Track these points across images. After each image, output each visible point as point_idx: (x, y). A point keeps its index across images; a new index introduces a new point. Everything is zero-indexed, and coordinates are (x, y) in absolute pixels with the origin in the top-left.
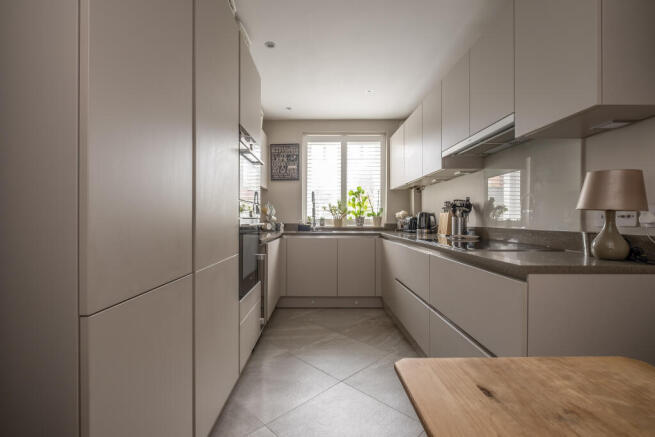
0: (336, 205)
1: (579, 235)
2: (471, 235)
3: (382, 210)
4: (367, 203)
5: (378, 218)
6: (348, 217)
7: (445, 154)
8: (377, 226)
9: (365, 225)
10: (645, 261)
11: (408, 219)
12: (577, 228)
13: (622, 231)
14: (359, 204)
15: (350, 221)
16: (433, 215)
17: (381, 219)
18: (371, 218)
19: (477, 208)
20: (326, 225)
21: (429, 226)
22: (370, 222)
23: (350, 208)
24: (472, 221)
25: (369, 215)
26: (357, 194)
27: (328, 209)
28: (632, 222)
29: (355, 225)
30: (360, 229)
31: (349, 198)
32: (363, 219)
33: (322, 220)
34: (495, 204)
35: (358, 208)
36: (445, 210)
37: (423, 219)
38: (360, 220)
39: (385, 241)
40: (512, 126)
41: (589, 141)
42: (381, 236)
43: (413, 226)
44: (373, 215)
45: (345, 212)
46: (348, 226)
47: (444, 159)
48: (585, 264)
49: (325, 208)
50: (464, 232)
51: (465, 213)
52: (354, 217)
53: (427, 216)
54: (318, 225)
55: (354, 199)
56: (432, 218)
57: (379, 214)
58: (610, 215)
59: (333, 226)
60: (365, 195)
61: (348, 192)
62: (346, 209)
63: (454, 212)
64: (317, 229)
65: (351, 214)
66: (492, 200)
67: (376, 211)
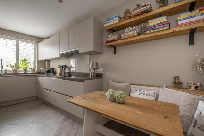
0: (14, 65)
1: (90, 73)
2: (67, 74)
3: (35, 67)
4: (29, 64)
5: (33, 70)
6: (20, 69)
7: (61, 53)
8: (33, 72)
9: (28, 72)
10: (99, 77)
11: (46, 70)
12: (89, 72)
13: (96, 72)
14: (26, 65)
15: (21, 71)
16: (55, 69)
17: (35, 70)
18: (31, 70)
19: (68, 68)
20: (8, 73)
21: (53, 72)
22: (30, 71)
23: (20, 66)
24: (67, 71)
25: (30, 69)
26: (24, 61)
27: (9, 66)
28: (97, 71)
29: (23, 72)
30: (26, 74)
31: (20, 62)
32: (27, 70)
33: (6, 70)
34: (72, 67)
35: (25, 66)
36: (59, 68)
37: (52, 70)
38: (25, 70)
39: (38, 77)
40: (79, 50)
41: (91, 56)
42: (36, 76)
43: (48, 72)
44: (31, 69)
45: (18, 68)
46: (20, 73)
47: (60, 54)
48: (91, 78)
49: (7, 66)
50: (65, 73)
51: (65, 69)
52: (23, 69)
53: (53, 69)
54: (4, 73)
55: (23, 63)
56: (54, 70)
57: (34, 68)
58: (94, 69)
59: (12, 73)
60: (28, 62)
61: (19, 60)
62: (19, 67)
63: (62, 68)
64: (3, 74)
65: (21, 68)
66: (72, 65)
67: (33, 67)
